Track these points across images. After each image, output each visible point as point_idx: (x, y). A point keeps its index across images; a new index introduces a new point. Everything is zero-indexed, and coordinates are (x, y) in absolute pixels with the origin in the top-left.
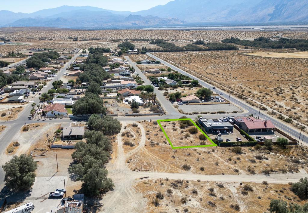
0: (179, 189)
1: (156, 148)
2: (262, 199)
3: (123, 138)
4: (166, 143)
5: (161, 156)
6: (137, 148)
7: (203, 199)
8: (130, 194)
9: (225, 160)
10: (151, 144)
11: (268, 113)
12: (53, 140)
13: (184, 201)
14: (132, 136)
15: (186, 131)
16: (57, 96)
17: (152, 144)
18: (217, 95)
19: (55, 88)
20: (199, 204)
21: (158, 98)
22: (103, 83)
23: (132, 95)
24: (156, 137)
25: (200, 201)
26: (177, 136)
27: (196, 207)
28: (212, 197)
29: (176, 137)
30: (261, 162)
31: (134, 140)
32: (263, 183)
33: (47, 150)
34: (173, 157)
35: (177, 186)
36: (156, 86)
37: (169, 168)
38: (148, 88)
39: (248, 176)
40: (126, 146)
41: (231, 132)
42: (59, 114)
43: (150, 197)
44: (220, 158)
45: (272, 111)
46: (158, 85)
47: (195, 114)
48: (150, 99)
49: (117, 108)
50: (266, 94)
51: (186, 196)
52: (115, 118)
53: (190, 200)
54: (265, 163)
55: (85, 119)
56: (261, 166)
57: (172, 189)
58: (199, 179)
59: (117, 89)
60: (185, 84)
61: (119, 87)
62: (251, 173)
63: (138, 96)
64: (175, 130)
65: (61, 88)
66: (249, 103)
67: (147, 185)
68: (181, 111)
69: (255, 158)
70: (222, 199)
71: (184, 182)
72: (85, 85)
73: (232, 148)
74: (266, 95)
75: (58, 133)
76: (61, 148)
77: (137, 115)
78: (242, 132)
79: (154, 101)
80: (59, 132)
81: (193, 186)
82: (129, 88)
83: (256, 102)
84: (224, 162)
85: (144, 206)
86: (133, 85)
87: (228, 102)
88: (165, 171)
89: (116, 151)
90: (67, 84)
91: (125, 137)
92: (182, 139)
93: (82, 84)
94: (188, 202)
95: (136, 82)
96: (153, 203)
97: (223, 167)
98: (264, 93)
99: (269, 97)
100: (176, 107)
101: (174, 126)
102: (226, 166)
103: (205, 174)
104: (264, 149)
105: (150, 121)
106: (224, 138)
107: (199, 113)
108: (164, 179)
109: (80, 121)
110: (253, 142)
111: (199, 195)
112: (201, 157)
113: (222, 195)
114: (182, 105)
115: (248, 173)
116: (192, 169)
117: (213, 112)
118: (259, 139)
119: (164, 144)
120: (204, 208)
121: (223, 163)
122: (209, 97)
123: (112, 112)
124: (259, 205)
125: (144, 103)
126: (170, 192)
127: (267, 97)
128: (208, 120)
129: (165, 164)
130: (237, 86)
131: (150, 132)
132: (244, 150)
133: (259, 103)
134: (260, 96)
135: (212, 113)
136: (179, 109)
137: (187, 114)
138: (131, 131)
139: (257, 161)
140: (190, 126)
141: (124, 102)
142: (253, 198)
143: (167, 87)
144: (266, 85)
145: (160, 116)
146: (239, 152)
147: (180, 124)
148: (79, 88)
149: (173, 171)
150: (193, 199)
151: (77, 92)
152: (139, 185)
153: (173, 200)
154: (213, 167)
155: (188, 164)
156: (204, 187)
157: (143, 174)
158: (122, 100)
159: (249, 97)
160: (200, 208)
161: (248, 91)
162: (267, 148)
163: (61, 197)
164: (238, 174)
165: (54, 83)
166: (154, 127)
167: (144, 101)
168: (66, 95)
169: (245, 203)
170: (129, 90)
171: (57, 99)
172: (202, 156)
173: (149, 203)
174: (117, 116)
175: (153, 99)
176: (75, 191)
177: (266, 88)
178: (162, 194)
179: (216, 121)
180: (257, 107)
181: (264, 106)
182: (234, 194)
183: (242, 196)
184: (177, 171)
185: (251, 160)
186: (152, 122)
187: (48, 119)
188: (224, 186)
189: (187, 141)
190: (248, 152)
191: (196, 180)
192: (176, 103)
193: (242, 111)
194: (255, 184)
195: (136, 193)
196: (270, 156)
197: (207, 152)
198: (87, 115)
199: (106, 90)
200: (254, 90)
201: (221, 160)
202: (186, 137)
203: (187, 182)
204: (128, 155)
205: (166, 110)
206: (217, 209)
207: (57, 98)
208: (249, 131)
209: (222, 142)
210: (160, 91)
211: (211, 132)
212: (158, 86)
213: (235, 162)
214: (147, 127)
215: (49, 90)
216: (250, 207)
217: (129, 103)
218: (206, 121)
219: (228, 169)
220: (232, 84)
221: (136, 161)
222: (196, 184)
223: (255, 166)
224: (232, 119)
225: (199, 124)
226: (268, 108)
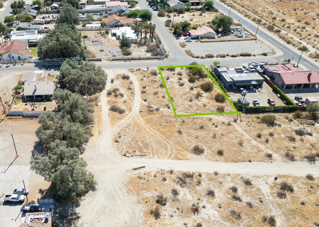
0: (189, 188)
1: (155, 117)
2: (306, 205)
3: (109, 99)
4: (169, 108)
5: (162, 130)
6: (128, 116)
7: (222, 205)
8: (118, 196)
9: (252, 137)
10: (148, 110)
11: (310, 56)
12: (10, 102)
13: (195, 210)
14: (122, 95)
15: (196, 86)
16: (17, 27)
17: (150, 111)
18: (239, 25)
19: (15, 13)
20: (216, 214)
21: (157, 31)
22: (81, 4)
23: (122, 26)
24: (155, 97)
25: (218, 208)
26: (184, 95)
27: (213, 219)
28: (236, 202)
29: (184, 97)
30: (302, 140)
31: (125, 102)
32: (307, 177)
33: (3, 119)
34: (180, 132)
35: (185, 182)
36: (155, 10)
37: (174, 151)
38: (144, 14)
39: (285, 164)
40: (113, 112)
41: (259, 89)
42: (19, 57)
43: (147, 202)
44: (244, 133)
45: (316, 52)
46: (157, 8)
47: (209, 57)
48: (146, 33)
49: (100, 47)
50: (307, 23)
51: (199, 199)
52: (97, 64)
53: (204, 207)
54: (308, 141)
55: (56, 66)
56: (302, 146)
57: (178, 187)
58: (216, 170)
59: (101, 15)
60: (194, 7)
61: (103, 11)
62: (290, 160)
63: (130, 28)
64: (182, 85)
65: (23, 14)
66: (283, 38)
67: (144, 181)
68: (189, 53)
69: (294, 133)
70: (250, 205)
71: (194, 176)
72: (56, 8)
73: (261, 115)
74: (306, 26)
75: (18, 90)
76: (21, 116)
77: (129, 60)
78: (276, 89)
79: (153, 36)
80: (20, 88)
81: (208, 182)
82: (118, 14)
83: (293, 36)
84: (251, 140)
85: (139, 218)
86: (124, 9)
87: (255, 38)
88: (168, 155)
89: (99, 122)
90: (31, 6)
91: (112, 98)
92: (191, 101)
93: (52, 6)
94: (202, 211)
95: (127, 3)
96: (152, 212)
97: (249, 149)
98: (303, 22)
99: (310, 29)
100: (183, 46)
101: (180, 79)
102: (253, 147)
103: (225, 161)
104: (307, 117)
105: (146, 70)
106: (250, 98)
107: (215, 55)
108: (166, 170)
109: (50, 70)
110: (291, 106)
111: (217, 199)
112: (218, 131)
113: (249, 197)
114: (191, 41)
115: (285, 159)
116: (205, 152)
117: (234, 54)
118: (299, 101)
119: (166, 109)
120: (224, 221)
121: (249, 141)
122: (228, 30)
123: (93, 54)
124: (303, 216)
125: (138, 38)
126: (175, 193)
127: (307, 28)
128: (228, 68)
129: (167, 144)
130: (266, 10)
131: (147, 88)
132: (278, 120)
133: (296, 39)
134: (298, 27)
135: (233, 56)
136: (187, 48)
137: (198, 57)
138: (120, 88)
139: (298, 138)
140: (202, 78)
141: (110, 35)
142: (293, 203)
143: (170, 12)
144: (306, 8)
145: (161, 61)
146: (271, 123)
147: (189, 76)
148: (47, 12)
149: (180, 156)
150: (208, 206)
151: (45, 19)
152: (131, 181)
153: (179, 208)
154: (235, 149)
155: (200, 144)
156: (223, 184)
157: (137, 162)
158: (107, 33)
159: (283, 28)
160: (218, 222)
161: (281, 19)
162: (310, 117)
163: (21, 202)
164: (271, 161)
165: (12, 4)
166: (152, 80)
167: (138, 35)
168: (29, 26)
169: (283, 212)
170: (117, 18)
171: (16, 32)
172: (220, 130)
173: (145, 213)
174: (101, 61)
175: (151, 33)
176: (41, 191)
177: (305, 14)
178: (164, 197)
179: (239, 71)
180: (294, 45)
181: (304, 44)
182: (266, 196)
183: (278, 199)
184: (184, 156)
185: (289, 137)
186: (150, 71)
187: (5, 65)
188: (252, 183)
189: (199, 103)
190: (284, 123)
191: (212, 172)
192: (182, 38)
193: (274, 53)
194: (296, 179)
195: (127, 194)
196: (315, 129)
197: (227, 123)
198: (58, 59)
199: (85, 16)
200: (290, 17)
201: (247, 136)
202: (198, 98)
203: (200, 175)
204: (116, 130)
205: (169, 52)
206: (243, 224)
207: (17, 30)
208: (285, 87)
209: (248, 107)
210: (160, 18)
211: (232, 88)
212: (157, 10)
213: (267, 141)
214: (142, 80)
215: (6, 17)
216: (290, 218)
217: (117, 39)
218: (226, 72)
219: (257, 153)
220: (259, 7)
221: (127, 139)
222: (212, 179)
223: (294, 148)
224: (262, 67)
225: (216, 76)
226: (309, 47)
